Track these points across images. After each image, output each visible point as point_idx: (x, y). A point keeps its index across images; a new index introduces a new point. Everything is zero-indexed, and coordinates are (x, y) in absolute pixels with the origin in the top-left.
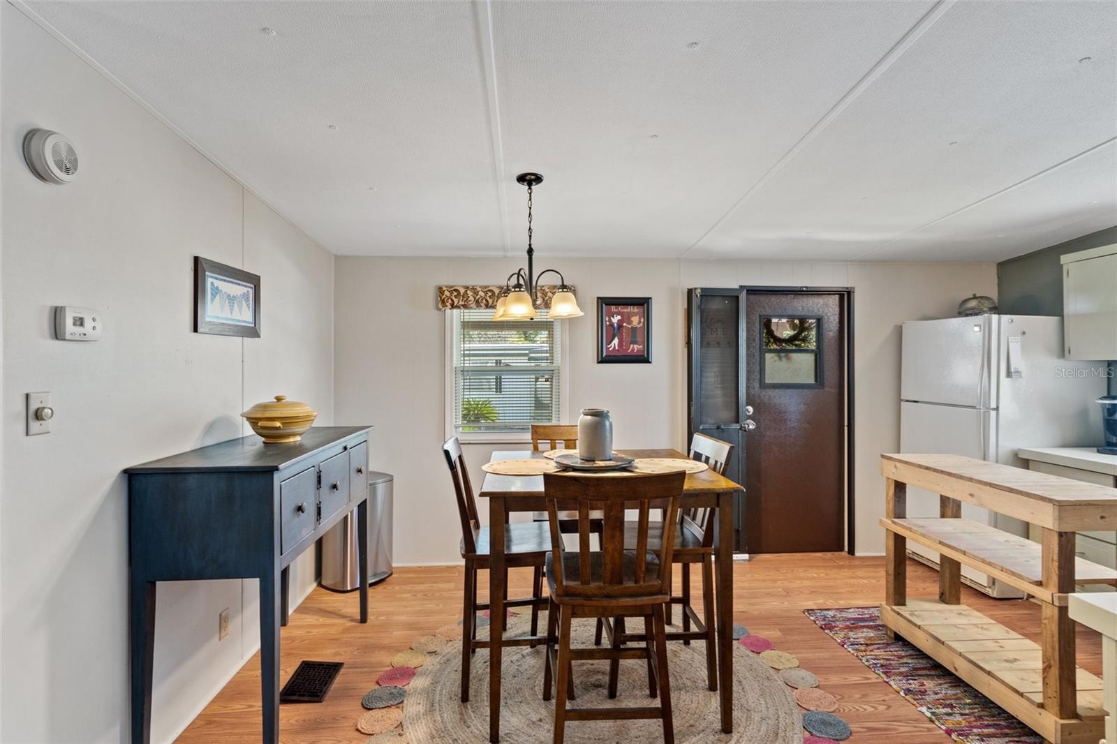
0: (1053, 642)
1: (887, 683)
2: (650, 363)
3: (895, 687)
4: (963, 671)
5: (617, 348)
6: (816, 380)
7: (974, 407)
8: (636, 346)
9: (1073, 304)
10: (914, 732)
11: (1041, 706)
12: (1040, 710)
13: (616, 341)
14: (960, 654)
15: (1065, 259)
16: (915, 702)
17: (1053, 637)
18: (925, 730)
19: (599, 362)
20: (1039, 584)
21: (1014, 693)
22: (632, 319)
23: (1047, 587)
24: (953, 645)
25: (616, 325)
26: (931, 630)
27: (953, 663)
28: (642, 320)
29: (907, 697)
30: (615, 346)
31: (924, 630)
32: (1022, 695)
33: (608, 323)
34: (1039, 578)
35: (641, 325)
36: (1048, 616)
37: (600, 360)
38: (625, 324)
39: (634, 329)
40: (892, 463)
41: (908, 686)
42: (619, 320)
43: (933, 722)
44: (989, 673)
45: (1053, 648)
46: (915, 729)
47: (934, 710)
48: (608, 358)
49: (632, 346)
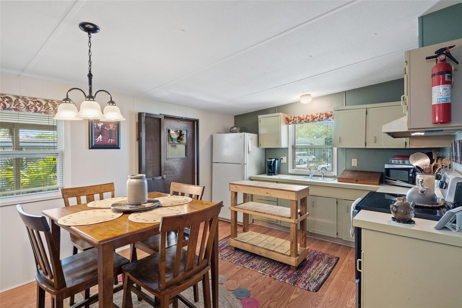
0: (294, 235)
1: (244, 267)
2: (120, 148)
3: (247, 267)
4: (263, 253)
5: (101, 141)
6: (186, 156)
7: (240, 164)
8: (111, 140)
9: (261, 131)
10: (263, 281)
11: (290, 256)
12: (290, 257)
13: (100, 137)
14: (263, 248)
15: (259, 117)
16: (256, 270)
17: (294, 233)
18: (265, 278)
19: (89, 149)
20: (290, 218)
21: (281, 255)
22: (110, 125)
23: (292, 218)
24: (259, 245)
25: (100, 127)
26: (250, 242)
27: (260, 252)
28: (115, 126)
29: (253, 269)
30: (100, 140)
31: (248, 244)
32: (284, 254)
33: (95, 127)
34: (289, 216)
35: (115, 129)
36: (292, 227)
37: (91, 147)
38: (105, 128)
39: (111, 131)
40: (235, 186)
41: (250, 265)
42: (102, 125)
43: (264, 274)
44: (273, 251)
45: (294, 237)
46: (263, 280)
47: (262, 270)
48: (96, 146)
49: (109, 140)
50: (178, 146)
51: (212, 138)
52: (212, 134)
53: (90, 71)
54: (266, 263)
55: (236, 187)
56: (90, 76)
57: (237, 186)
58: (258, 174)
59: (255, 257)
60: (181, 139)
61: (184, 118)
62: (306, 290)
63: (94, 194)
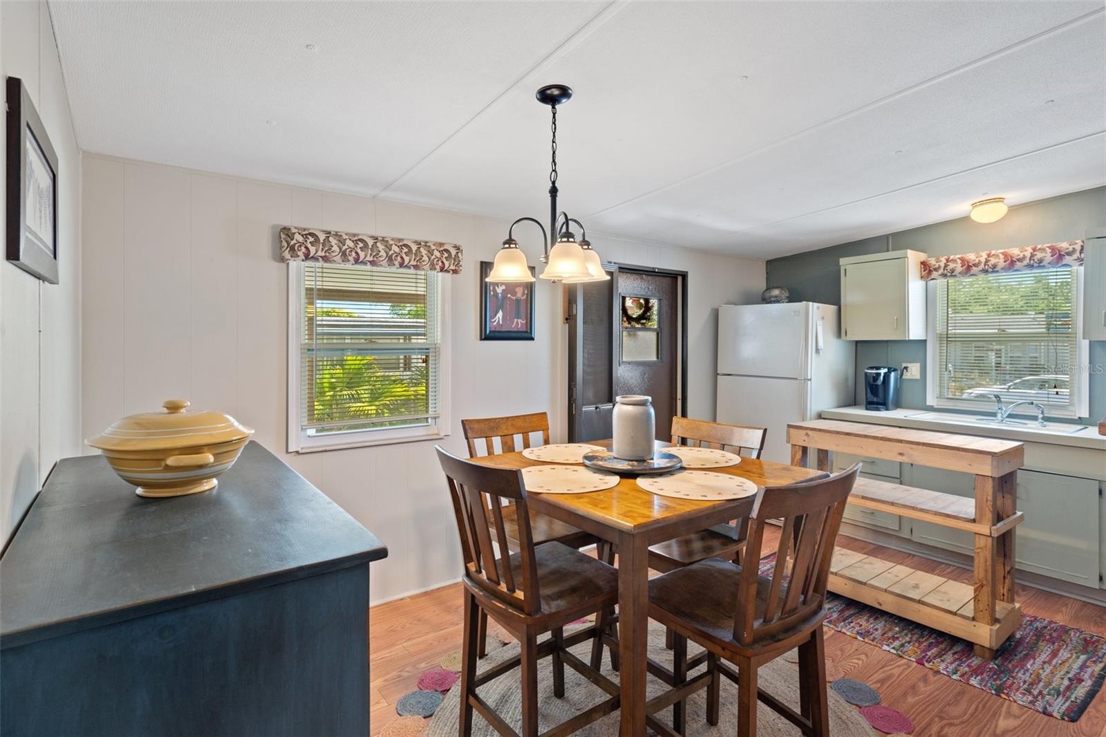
0: (986, 566)
1: (840, 632)
2: (533, 339)
3: (848, 634)
4: (888, 604)
5: (501, 323)
6: (658, 358)
7: (796, 379)
8: (519, 320)
10: (903, 672)
11: (973, 619)
12: (974, 623)
13: (500, 314)
14: (886, 591)
15: (843, 261)
16: (875, 643)
17: (986, 561)
18: (906, 666)
19: (481, 339)
20: (974, 521)
21: (949, 615)
22: (516, 290)
23: (980, 522)
24: (875, 582)
25: (500, 295)
26: (847, 573)
27: (877, 600)
28: (526, 292)
29: (866, 640)
30: (499, 321)
31: (842, 576)
32: (955, 614)
33: (492, 293)
34: (973, 517)
35: (525, 296)
36: (981, 546)
37: (483, 337)
38: (509, 295)
39: (518, 301)
40: (804, 432)
41: (855, 630)
42: (503, 290)
43: (902, 657)
44: (919, 602)
45: (986, 571)
46: (901, 669)
47: (892, 646)
48: (492, 335)
49: (516, 320)
50: (640, 333)
51: (716, 316)
52: (716, 307)
53: (554, 183)
54: (897, 629)
55: (807, 434)
56: (554, 191)
57: (810, 432)
58: (839, 406)
59: (860, 611)
60: (648, 319)
61: (656, 270)
62: (1040, 712)
63: (512, 435)
